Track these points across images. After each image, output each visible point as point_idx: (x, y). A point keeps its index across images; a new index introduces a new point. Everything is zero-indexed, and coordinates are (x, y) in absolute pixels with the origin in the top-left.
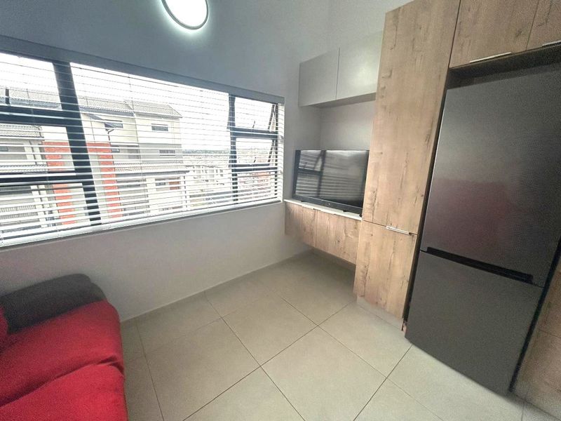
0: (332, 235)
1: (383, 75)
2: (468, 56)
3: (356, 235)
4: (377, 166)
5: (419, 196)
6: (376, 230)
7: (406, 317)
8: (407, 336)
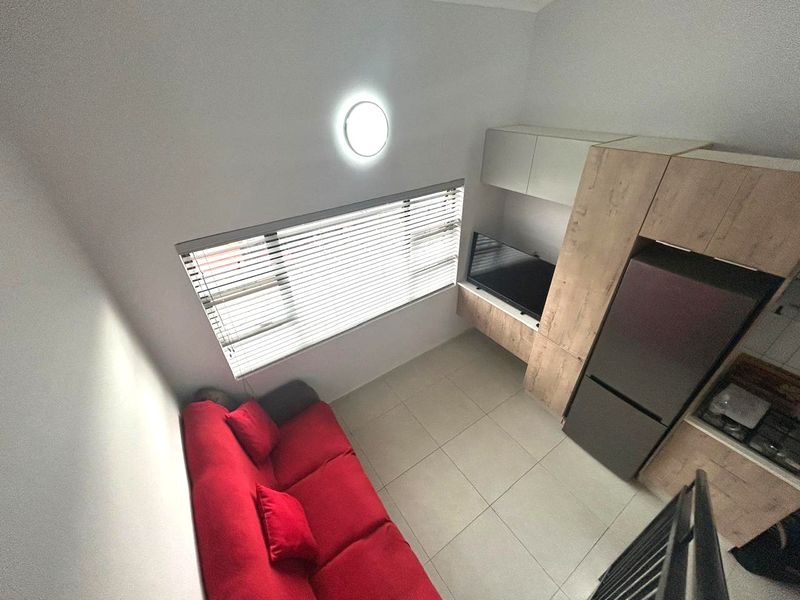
0: (508, 333)
1: (578, 209)
2: (657, 234)
3: (531, 340)
4: (558, 292)
5: (592, 333)
6: (550, 345)
7: (566, 414)
8: (564, 430)
